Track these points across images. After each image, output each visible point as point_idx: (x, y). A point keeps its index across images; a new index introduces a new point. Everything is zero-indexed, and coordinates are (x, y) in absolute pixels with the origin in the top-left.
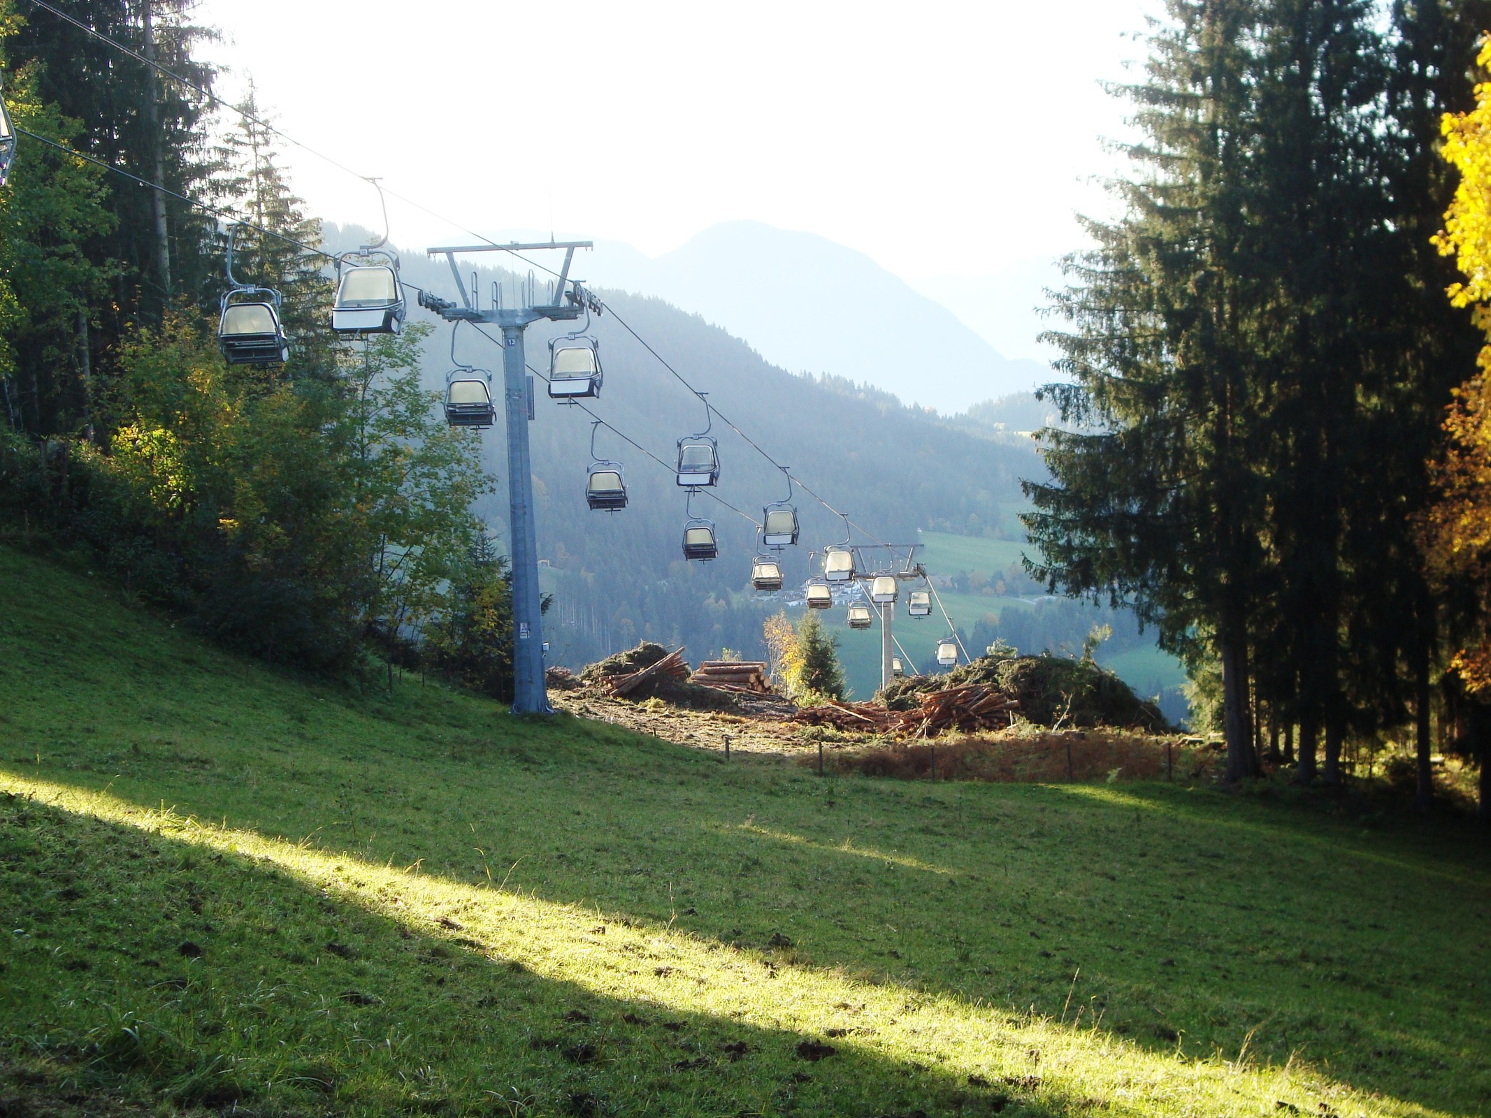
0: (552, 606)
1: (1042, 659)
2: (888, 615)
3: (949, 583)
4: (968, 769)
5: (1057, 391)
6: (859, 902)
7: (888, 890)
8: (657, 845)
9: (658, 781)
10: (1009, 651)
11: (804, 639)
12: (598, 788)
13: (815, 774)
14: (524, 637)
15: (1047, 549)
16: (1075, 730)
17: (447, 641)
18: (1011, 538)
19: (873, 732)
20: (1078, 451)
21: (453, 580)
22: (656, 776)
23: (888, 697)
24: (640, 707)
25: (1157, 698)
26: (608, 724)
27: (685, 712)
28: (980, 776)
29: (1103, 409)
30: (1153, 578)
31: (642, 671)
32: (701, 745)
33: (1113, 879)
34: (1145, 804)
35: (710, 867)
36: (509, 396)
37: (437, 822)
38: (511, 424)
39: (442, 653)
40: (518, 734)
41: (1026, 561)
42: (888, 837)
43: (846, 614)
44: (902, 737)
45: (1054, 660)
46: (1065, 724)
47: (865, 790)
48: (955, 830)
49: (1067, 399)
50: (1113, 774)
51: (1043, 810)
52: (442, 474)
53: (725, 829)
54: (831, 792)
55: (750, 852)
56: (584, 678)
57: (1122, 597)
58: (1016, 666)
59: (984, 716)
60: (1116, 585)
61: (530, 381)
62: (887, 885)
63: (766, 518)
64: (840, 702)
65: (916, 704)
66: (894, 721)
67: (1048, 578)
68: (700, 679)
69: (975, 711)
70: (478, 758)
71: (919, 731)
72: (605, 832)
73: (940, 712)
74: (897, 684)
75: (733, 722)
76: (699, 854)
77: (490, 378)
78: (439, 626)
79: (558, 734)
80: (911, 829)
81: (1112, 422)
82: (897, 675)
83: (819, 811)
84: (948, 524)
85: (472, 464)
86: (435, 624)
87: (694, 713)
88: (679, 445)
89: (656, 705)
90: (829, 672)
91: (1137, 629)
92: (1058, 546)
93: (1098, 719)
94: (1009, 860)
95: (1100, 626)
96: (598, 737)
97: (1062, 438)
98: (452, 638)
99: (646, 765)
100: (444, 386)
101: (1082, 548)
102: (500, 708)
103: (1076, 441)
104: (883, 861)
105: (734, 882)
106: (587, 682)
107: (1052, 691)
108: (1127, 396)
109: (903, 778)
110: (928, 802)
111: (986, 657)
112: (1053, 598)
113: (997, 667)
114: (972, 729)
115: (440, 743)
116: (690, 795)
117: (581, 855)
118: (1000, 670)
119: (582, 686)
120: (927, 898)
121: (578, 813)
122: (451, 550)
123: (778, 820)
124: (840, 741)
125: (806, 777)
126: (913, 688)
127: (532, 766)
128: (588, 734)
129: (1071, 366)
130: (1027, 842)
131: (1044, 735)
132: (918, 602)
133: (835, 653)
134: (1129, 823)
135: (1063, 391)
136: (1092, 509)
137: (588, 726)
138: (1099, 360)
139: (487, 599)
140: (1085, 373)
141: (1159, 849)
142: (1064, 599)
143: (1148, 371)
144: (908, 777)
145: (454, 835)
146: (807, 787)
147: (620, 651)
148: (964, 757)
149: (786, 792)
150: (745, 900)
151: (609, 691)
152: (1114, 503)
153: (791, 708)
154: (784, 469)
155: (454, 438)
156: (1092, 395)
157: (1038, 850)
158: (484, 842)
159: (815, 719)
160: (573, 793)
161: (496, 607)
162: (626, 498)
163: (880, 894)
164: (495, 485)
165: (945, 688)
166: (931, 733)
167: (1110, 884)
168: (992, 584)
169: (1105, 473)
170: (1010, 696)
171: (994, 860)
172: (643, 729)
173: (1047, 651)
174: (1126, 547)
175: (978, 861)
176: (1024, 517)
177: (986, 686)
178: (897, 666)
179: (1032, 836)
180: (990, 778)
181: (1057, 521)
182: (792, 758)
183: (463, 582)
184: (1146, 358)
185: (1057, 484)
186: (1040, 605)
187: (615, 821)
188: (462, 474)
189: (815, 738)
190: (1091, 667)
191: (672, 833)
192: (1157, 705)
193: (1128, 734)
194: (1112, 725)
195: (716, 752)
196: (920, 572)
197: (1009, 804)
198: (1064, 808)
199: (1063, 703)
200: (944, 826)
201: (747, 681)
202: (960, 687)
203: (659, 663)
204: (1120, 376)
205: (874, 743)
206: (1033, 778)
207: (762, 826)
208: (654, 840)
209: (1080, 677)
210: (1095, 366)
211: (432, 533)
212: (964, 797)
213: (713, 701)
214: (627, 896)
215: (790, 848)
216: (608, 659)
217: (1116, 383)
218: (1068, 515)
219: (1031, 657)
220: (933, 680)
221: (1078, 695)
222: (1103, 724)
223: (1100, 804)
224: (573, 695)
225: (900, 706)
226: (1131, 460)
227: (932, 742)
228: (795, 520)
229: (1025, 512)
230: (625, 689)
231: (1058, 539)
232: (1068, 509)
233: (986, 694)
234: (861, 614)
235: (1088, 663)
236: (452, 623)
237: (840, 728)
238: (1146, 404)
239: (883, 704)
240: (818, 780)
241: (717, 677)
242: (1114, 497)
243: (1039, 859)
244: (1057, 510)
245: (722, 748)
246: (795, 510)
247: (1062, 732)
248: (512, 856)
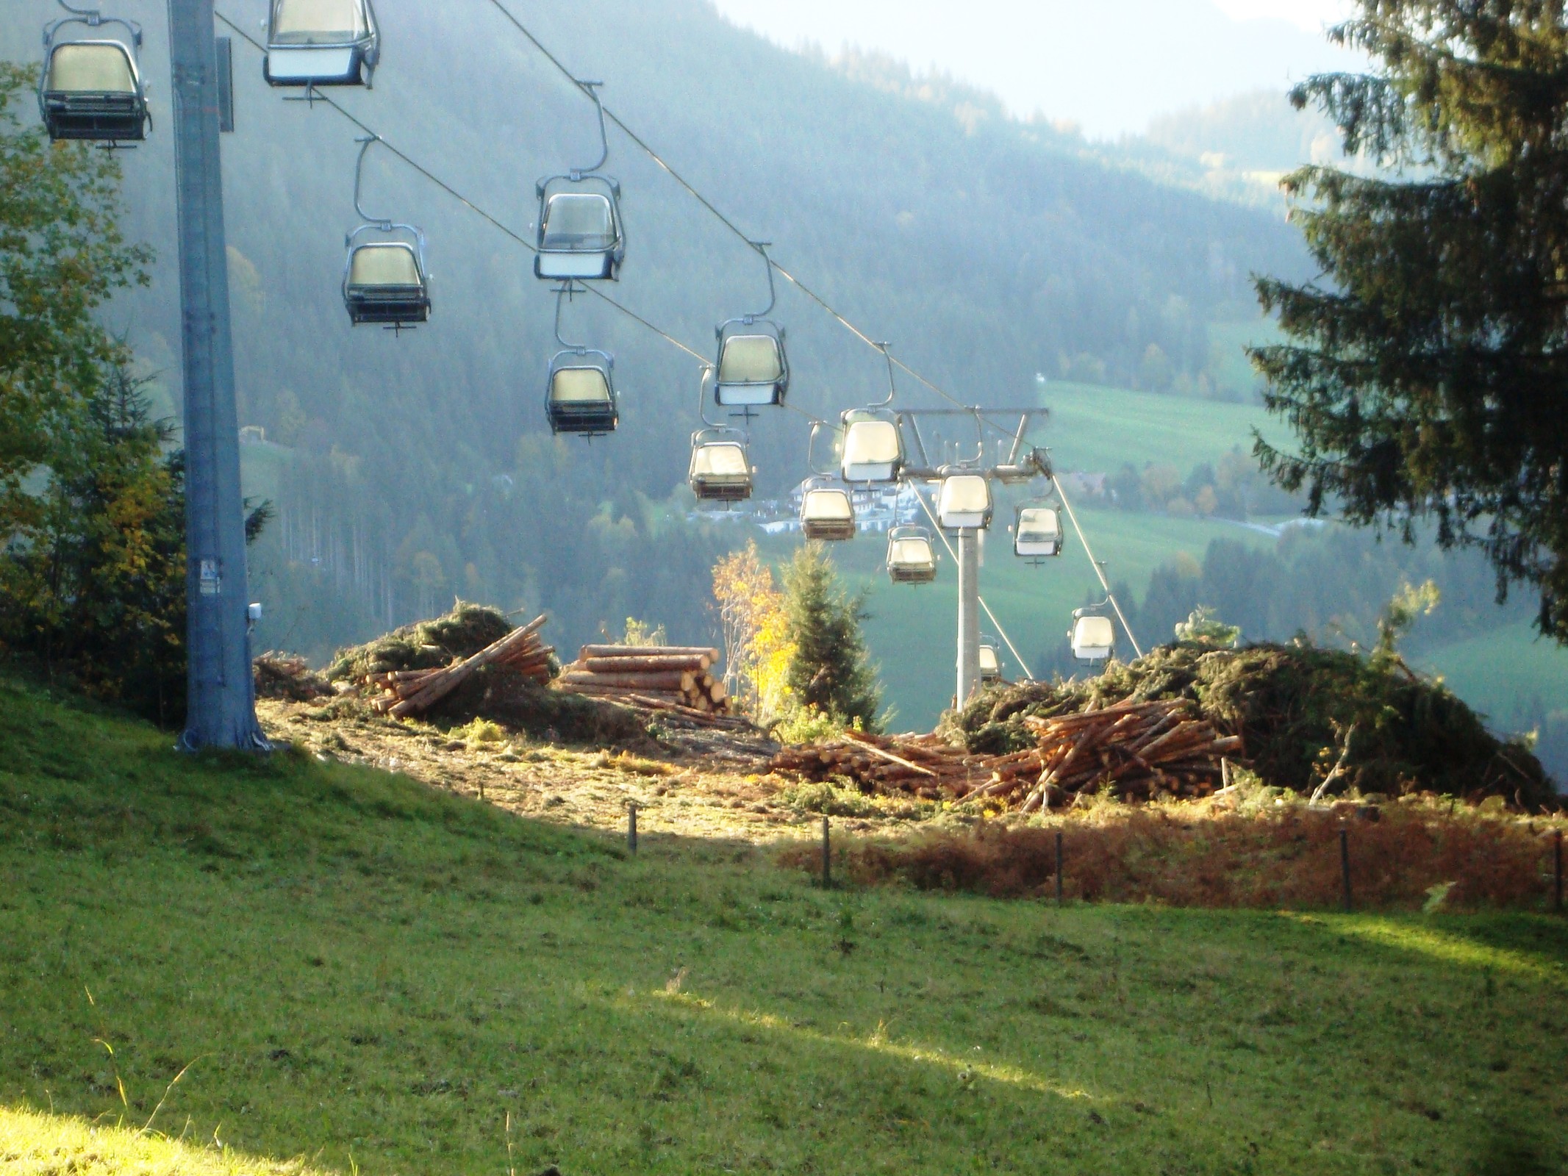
0: (267, 527)
1: (1291, 652)
2: (971, 554)
3: (1099, 489)
4: (1133, 879)
5: (1337, 89)
6: (902, 1155)
7: (962, 1132)
8: (481, 1032)
9: (487, 895)
10: (1222, 634)
11: (796, 601)
12: (361, 909)
13: (815, 884)
14: (208, 589)
15: (1306, 422)
16: (1358, 800)
17: (46, 594)
18: (1231, 397)
19: (937, 797)
20: (1377, 217)
21: (59, 467)
22: (485, 884)
23: (970, 724)
24: (451, 737)
25: (1533, 736)
26: (383, 774)
27: (546, 750)
28: (1158, 893)
29: (1434, 127)
30: (1530, 485)
31: (457, 664)
32: (579, 819)
33: (1435, 1116)
34: (1506, 960)
35: (591, 1079)
36: (179, 79)
37: (15, 981)
38: (184, 138)
39: (31, 619)
40: (192, 795)
41: (1261, 447)
42: (963, 1019)
43: (882, 551)
44: (997, 809)
45: (1315, 653)
46: (1336, 788)
47: (917, 920)
48: (1105, 1006)
49: (1358, 106)
50: (1438, 894)
51: (1288, 967)
52: (36, 241)
53: (625, 1002)
54: (847, 922)
55: (678, 1048)
56: (335, 676)
57: (1462, 525)
58: (1237, 664)
59: (1167, 768)
60: (1450, 498)
61: (225, 48)
62: (959, 1120)
63: (722, 349)
64: (869, 734)
65: (1027, 740)
66: (980, 776)
67: (1308, 482)
68: (581, 682)
69: (1150, 757)
70: (106, 843)
71: (1032, 797)
72: (374, 1004)
73: (1077, 758)
74: (988, 698)
75: (646, 772)
76: (571, 1052)
77: (138, 40)
78: (27, 564)
79: (277, 794)
80: (1013, 1003)
81: (1451, 156)
82: (988, 679)
83: (822, 962)
84: (1100, 366)
85: (100, 222)
86: (19, 560)
87: (564, 753)
88: (541, 193)
89: (487, 736)
90: (847, 671)
91: (1494, 593)
92: (1331, 416)
93: (1408, 777)
94: (1214, 1071)
95: (1416, 584)
96: (358, 800)
97: (1344, 189)
98: (55, 588)
99: (463, 861)
100: (36, 54)
101: (1379, 420)
102: (156, 739)
103: (1373, 194)
104: (952, 1071)
105: (642, 1111)
106: (341, 686)
107: (1311, 717)
108: (1485, 100)
109: (996, 894)
110: (1048, 947)
111: (1175, 645)
112: (1318, 522)
113: (1196, 667)
114: (1143, 795)
115: (26, 811)
116: (554, 925)
117: (322, 1052)
118: (1204, 673)
119: (331, 692)
120: (1042, 1149)
121: (318, 963)
122: (55, 402)
123: (735, 981)
124: (866, 814)
125: (797, 890)
126: (1020, 706)
127: (223, 863)
128: (341, 795)
129: (1370, 36)
130: (1253, 1035)
131: (1293, 809)
132: (1034, 528)
133: (860, 632)
134: (1466, 998)
135: (1348, 89)
136: (1403, 341)
137: (339, 778)
138: (1427, 23)
139: (131, 509)
140: (1398, 50)
141: (1533, 1056)
142: (1341, 527)
143: (1533, 46)
144: (1010, 893)
145: (51, 1008)
146: (797, 911)
147: (412, 619)
148: (1123, 851)
149: (753, 920)
150: (664, 1150)
151: (388, 704)
152: (1451, 327)
153: (766, 746)
154: (759, 247)
155: (62, 166)
156: (1410, 98)
157: (1276, 1050)
158: (115, 1024)
159: (817, 768)
160: (307, 918)
161: (149, 524)
162: (427, 303)
163: (944, 1139)
164: (148, 269)
165: (1087, 709)
166: (1058, 801)
167: (1430, 1127)
168: (1190, 492)
169: (1434, 264)
170: (1224, 728)
171: (1184, 1070)
172: (458, 786)
173: (1302, 635)
174: (1472, 419)
175: (1150, 1073)
176: (1260, 355)
177: (1173, 705)
178: (987, 660)
179: (1265, 1021)
180: (1178, 900)
181: (1329, 364)
182: (767, 848)
183: (79, 470)
184: (1529, 18)
185: (1331, 285)
186: (1289, 538)
187: (395, 979)
188: (79, 243)
189: (816, 807)
190: (1393, 670)
191: (514, 1006)
192: (1533, 751)
193: (1470, 810)
194: (1437, 790)
195: (609, 835)
196: (1040, 466)
197: (1217, 953)
198: (1333, 962)
199: (1335, 744)
200: (1082, 997)
201: (676, 687)
202: (1120, 706)
203: (492, 649)
204: (1473, 56)
205: (939, 821)
206: (1268, 900)
207: (703, 992)
208: (477, 1021)
209: (1371, 691)
210: (1419, 35)
211: (13, 367)
212: (1124, 936)
213: (605, 728)
214: (417, 1139)
215: (762, 1042)
216: (386, 638)
217: (1463, 73)
218: (1352, 352)
219: (1267, 647)
220: (1062, 690)
221: (1366, 727)
222: (1417, 789)
223: (1409, 958)
224: (311, 710)
225: (992, 744)
226: (1491, 237)
227: (1058, 820)
228: (781, 355)
229: (1260, 343)
230: (421, 701)
231: (1330, 401)
232: (1351, 337)
233: (1174, 722)
234: (913, 553)
235: (1388, 661)
236: (54, 558)
237: (867, 788)
238: (1527, 118)
239: (957, 738)
240: (820, 896)
241: (613, 678)
242: (1451, 313)
243: (1278, 1071)
244: (1331, 340)
245: (622, 826)
246: (782, 334)
247: (1331, 804)
248: (174, 1054)
